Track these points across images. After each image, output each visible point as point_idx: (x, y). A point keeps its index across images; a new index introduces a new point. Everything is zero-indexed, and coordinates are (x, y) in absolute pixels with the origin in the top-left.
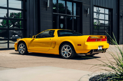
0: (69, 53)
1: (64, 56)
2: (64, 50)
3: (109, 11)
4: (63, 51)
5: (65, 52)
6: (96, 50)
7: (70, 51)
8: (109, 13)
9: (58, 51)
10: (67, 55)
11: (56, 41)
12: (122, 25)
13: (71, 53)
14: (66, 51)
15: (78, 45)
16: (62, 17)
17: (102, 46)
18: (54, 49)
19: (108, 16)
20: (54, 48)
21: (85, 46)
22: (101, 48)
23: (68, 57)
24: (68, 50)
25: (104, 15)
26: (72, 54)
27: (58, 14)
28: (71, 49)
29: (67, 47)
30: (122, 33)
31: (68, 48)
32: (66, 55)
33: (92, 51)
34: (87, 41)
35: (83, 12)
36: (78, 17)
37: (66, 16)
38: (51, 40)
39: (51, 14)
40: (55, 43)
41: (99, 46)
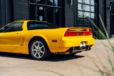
0: (41, 52)
1: (35, 56)
2: (35, 48)
3: (95, 2)
4: (34, 50)
5: (36, 51)
6: (78, 48)
7: (42, 50)
8: (95, 4)
9: (28, 49)
10: (39, 54)
11: (25, 36)
12: (109, 18)
13: (43, 53)
14: (37, 49)
15: (53, 41)
16: (41, 8)
17: (86, 42)
18: (22, 47)
19: (94, 7)
20: (21, 45)
21: (63, 42)
22: (84, 45)
23: (40, 57)
24: (40, 48)
25: (89, 6)
26: (45, 53)
27: (36, 4)
28: (43, 46)
29: (39, 44)
30: (109, 26)
31: (41, 45)
32: (37, 55)
33: (71, 49)
34: (65, 36)
35: (66, 2)
36: (60, 8)
37: (46, 6)
38: (19, 35)
39: (27, 4)
40: (23, 39)
41: (82, 43)
